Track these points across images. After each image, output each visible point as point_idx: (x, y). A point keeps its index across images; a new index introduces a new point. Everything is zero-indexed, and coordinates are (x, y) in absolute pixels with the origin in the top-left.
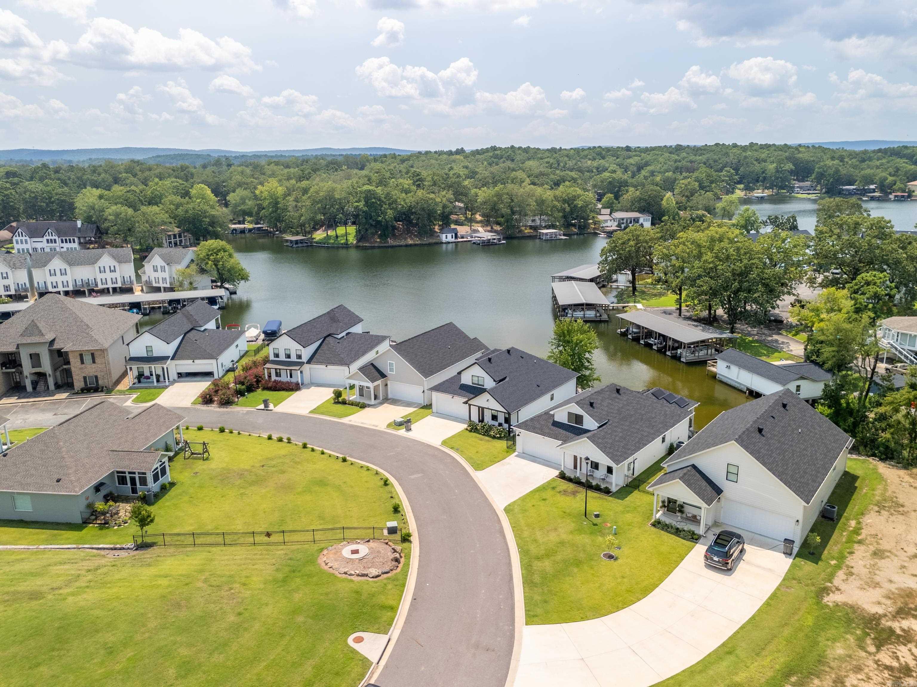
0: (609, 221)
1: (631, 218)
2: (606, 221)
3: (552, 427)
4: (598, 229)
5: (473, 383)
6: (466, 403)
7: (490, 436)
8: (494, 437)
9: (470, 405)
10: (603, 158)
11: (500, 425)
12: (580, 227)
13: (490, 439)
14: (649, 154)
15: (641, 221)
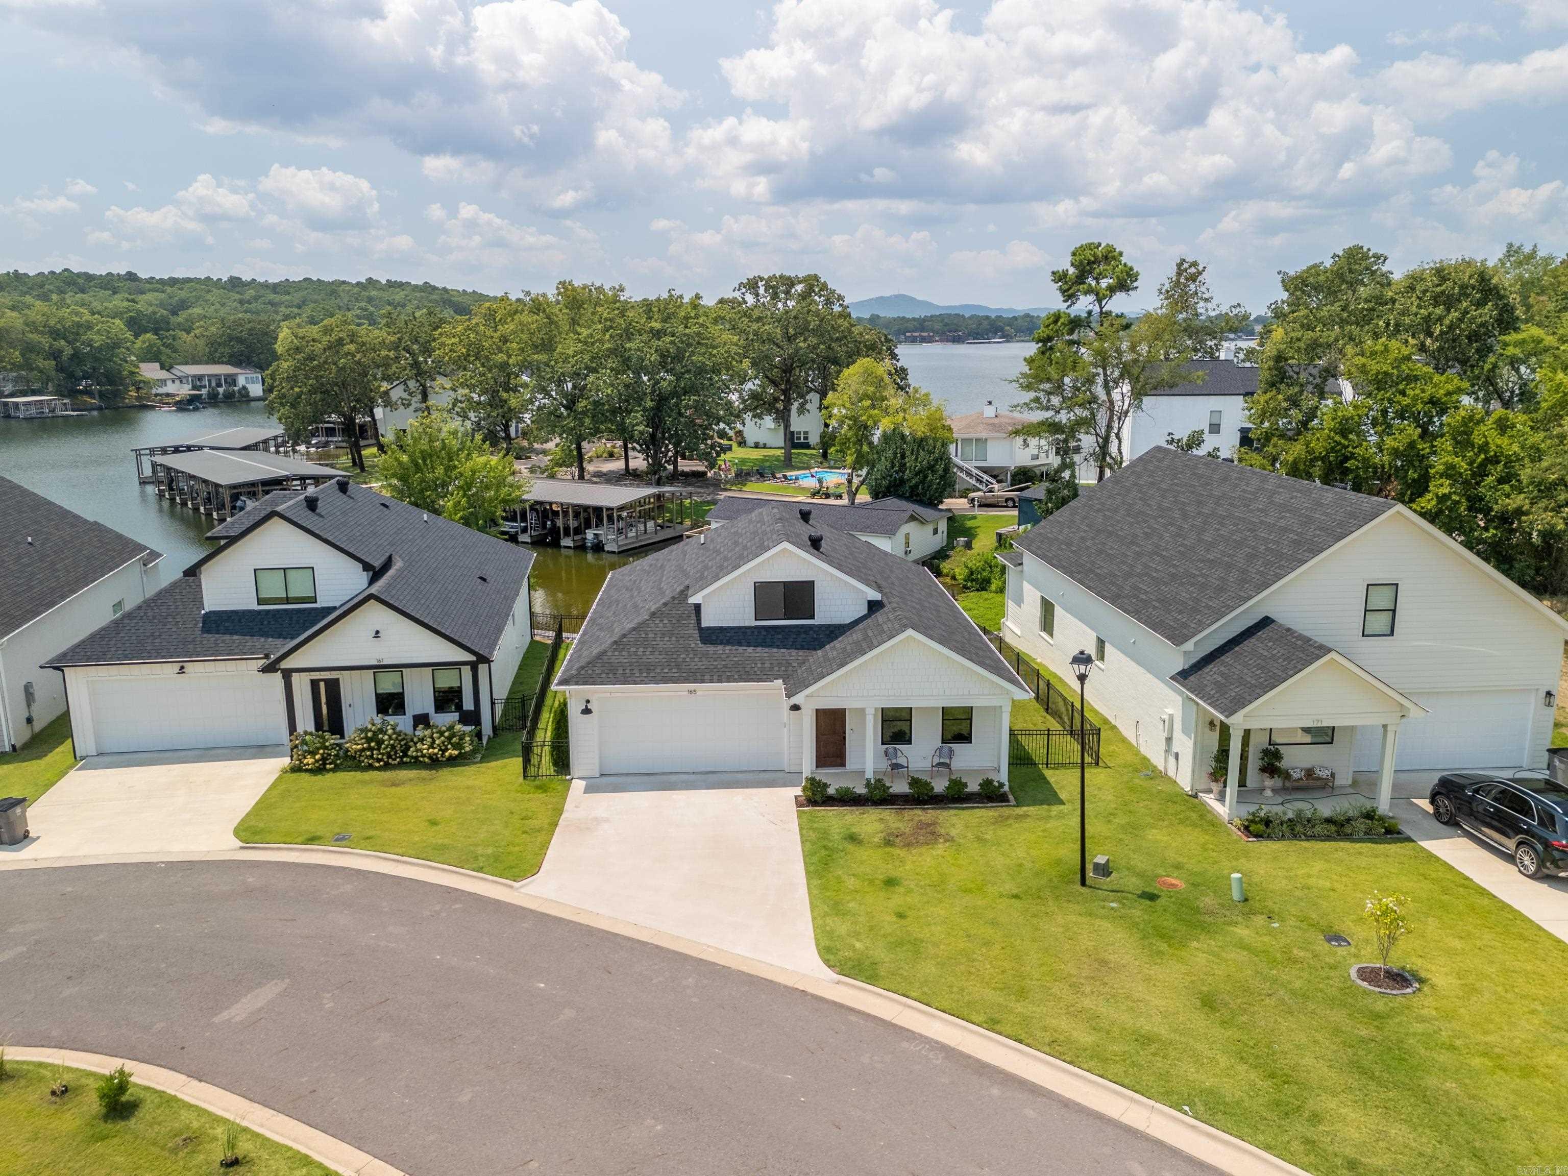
0: (169, 383)
1: (217, 376)
2: (163, 382)
3: (711, 648)
4: (148, 399)
5: (260, 601)
6: (266, 670)
7: (416, 763)
8: (435, 763)
9: (287, 675)
10: (83, 291)
11: (422, 720)
12: (102, 395)
13: (424, 773)
14: (181, 289)
15: (241, 381)
